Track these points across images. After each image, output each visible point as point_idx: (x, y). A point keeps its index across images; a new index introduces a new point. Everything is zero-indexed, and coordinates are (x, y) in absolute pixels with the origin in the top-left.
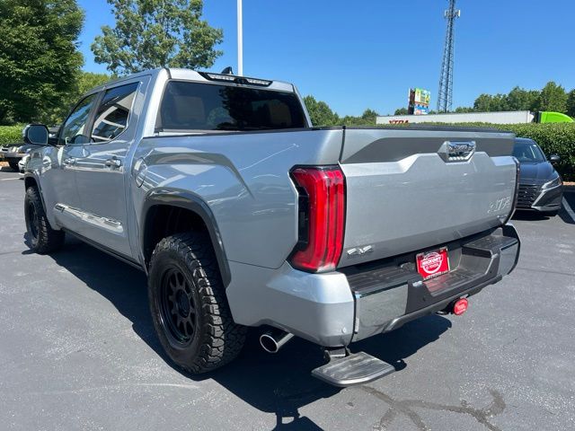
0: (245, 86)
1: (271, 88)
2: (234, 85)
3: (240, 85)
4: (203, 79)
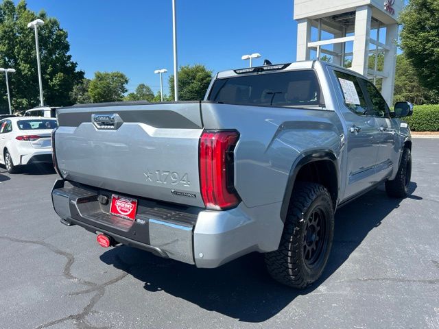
0: (263, 73)
1: (288, 69)
2: (255, 73)
3: (260, 73)
4: (236, 75)
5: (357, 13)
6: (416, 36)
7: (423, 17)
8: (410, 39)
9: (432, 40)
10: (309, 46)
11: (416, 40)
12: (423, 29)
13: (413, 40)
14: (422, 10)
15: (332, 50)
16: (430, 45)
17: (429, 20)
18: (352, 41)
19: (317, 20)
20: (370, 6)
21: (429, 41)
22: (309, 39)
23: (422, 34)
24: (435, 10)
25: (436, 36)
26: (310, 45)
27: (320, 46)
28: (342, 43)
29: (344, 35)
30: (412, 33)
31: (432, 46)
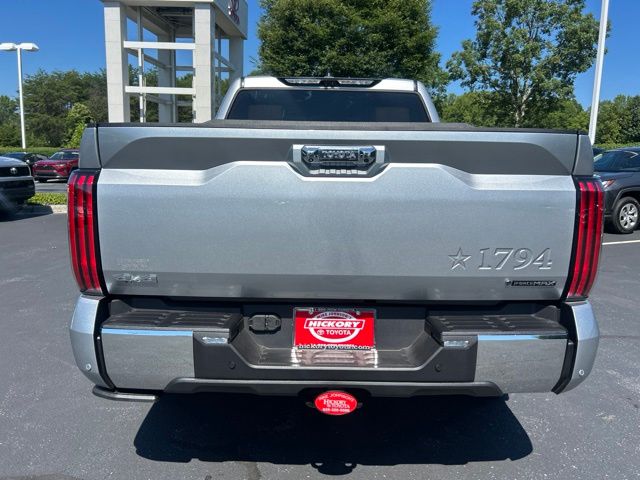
1: (376, 87)
2: (322, 88)
3: (329, 88)
5: (196, 11)
6: (282, 58)
7: (291, 35)
8: (275, 60)
10: (125, 46)
11: (283, 64)
12: (291, 50)
13: (279, 62)
14: (289, 26)
15: (155, 57)
17: (297, 40)
18: (191, 51)
19: (135, 8)
20: (213, 6)
21: (298, 67)
22: (125, 36)
23: (292, 57)
24: (305, 28)
25: (305, 62)
26: (128, 44)
27: (142, 50)
28: (170, 50)
29: (171, 39)
30: (278, 53)
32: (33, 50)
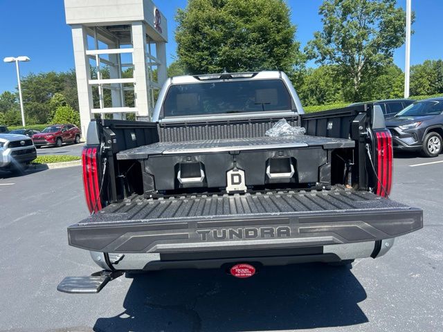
0: (230, 80)
1: (255, 77)
2: (222, 81)
3: (226, 80)
4: (197, 80)
5: (133, 27)
6: (192, 54)
7: (197, 38)
8: (187, 55)
9: (206, 59)
10: (87, 54)
11: (193, 58)
12: (198, 48)
13: (190, 57)
14: (196, 32)
15: (107, 59)
16: (205, 62)
17: (201, 41)
18: (131, 53)
19: (92, 28)
20: (144, 22)
21: (203, 59)
22: (86, 47)
24: (207, 34)
25: (208, 56)
26: (89, 52)
27: (98, 55)
28: (117, 54)
29: (117, 47)
30: (189, 51)
31: (207, 64)
32: (27, 61)
